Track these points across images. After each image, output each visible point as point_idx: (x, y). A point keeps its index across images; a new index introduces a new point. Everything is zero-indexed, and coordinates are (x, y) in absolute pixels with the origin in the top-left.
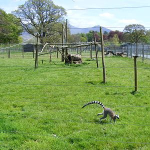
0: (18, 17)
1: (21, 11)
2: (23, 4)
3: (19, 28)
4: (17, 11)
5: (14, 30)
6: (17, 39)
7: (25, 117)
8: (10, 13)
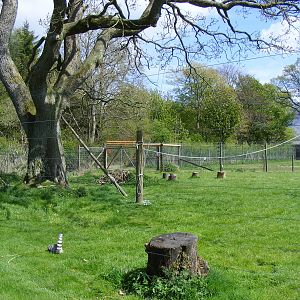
0: (284, 89)
1: (289, 77)
2: (293, 63)
3: (287, 111)
4: (281, 79)
5: (277, 115)
6: (283, 134)
7: (276, 284)
8: (268, 82)
